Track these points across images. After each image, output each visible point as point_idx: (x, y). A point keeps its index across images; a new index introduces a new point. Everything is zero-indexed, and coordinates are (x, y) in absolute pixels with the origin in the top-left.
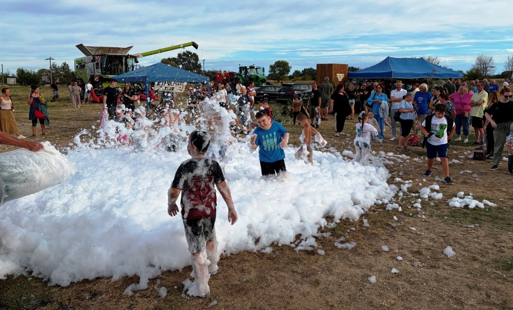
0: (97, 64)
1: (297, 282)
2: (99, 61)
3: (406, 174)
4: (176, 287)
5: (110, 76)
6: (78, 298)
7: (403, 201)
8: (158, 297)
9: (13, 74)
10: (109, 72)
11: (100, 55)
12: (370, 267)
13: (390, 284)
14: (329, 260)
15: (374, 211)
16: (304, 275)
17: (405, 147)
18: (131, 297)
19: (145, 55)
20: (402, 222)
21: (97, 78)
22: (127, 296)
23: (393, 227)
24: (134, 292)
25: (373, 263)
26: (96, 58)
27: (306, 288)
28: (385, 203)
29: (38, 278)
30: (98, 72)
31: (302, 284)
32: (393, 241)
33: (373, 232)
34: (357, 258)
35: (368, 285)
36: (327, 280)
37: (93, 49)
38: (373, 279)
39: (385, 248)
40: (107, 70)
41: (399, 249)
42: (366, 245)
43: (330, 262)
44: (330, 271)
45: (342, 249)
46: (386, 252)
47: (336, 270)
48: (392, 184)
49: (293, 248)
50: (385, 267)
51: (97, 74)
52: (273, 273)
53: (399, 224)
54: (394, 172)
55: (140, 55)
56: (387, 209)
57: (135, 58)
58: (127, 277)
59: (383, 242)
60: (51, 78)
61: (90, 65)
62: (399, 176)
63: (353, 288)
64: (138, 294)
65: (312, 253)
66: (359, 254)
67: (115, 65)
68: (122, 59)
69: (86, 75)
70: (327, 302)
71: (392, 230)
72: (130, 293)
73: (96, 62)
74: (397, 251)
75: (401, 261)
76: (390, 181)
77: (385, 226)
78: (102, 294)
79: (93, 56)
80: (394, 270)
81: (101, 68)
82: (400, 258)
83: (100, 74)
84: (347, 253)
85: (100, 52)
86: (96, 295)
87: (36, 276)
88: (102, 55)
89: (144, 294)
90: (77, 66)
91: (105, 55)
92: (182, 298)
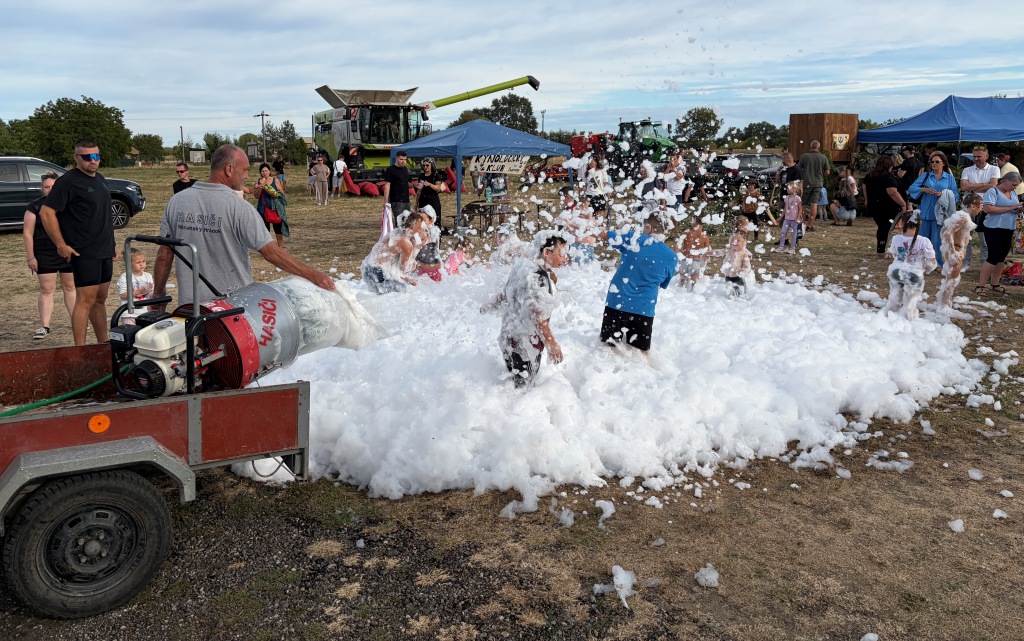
0: (354, 122)
1: (806, 520)
2: (358, 117)
3: (1002, 339)
4: (585, 512)
5: (379, 146)
6: (426, 517)
7: (1002, 391)
8: (558, 524)
9: (197, 145)
10: (375, 138)
11: (358, 107)
12: (947, 505)
13: (992, 536)
14: (861, 488)
15: (940, 407)
16: (818, 510)
17: (994, 287)
18: (514, 521)
19: (439, 104)
20: (1005, 430)
21: (354, 149)
22: (506, 520)
23: (985, 439)
24: (519, 514)
25: (952, 499)
26: (353, 111)
27: (825, 531)
28: (963, 393)
29: (348, 485)
30: (355, 139)
31: (815, 524)
32: (991, 463)
33: (945, 444)
34: (917, 488)
35: (948, 536)
36: (865, 522)
37: (346, 95)
38: (958, 525)
39: (976, 474)
40: (371, 135)
41: (1004, 477)
42: (934, 466)
43: (864, 493)
44: (867, 507)
45: (884, 471)
46: (978, 481)
47: (878, 506)
48: (974, 357)
49: (787, 463)
50: (977, 507)
51: (353, 141)
52: (756, 502)
53: (999, 433)
54: (976, 334)
55: (432, 106)
56: (968, 404)
57: (422, 110)
58: (498, 490)
59: (969, 464)
60: (265, 152)
61: (341, 125)
62: (985, 343)
63: (918, 538)
64: (524, 519)
65: (826, 473)
66: (922, 483)
67: (385, 125)
68: (399, 112)
69: (332, 143)
70: (871, 558)
71: (985, 443)
72: (512, 516)
73: (352, 119)
74: (1001, 480)
75: (1011, 498)
76: (969, 352)
77: (969, 436)
78: (463, 515)
79: (347, 108)
80: (998, 513)
81: (361, 131)
82: (1007, 493)
83: (359, 142)
84: (896, 478)
85: (359, 101)
86: (453, 514)
87: (345, 481)
88: (363, 106)
89: (533, 518)
90: (317, 128)
91: (368, 106)
92: (600, 530)
